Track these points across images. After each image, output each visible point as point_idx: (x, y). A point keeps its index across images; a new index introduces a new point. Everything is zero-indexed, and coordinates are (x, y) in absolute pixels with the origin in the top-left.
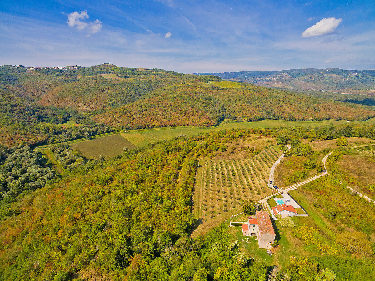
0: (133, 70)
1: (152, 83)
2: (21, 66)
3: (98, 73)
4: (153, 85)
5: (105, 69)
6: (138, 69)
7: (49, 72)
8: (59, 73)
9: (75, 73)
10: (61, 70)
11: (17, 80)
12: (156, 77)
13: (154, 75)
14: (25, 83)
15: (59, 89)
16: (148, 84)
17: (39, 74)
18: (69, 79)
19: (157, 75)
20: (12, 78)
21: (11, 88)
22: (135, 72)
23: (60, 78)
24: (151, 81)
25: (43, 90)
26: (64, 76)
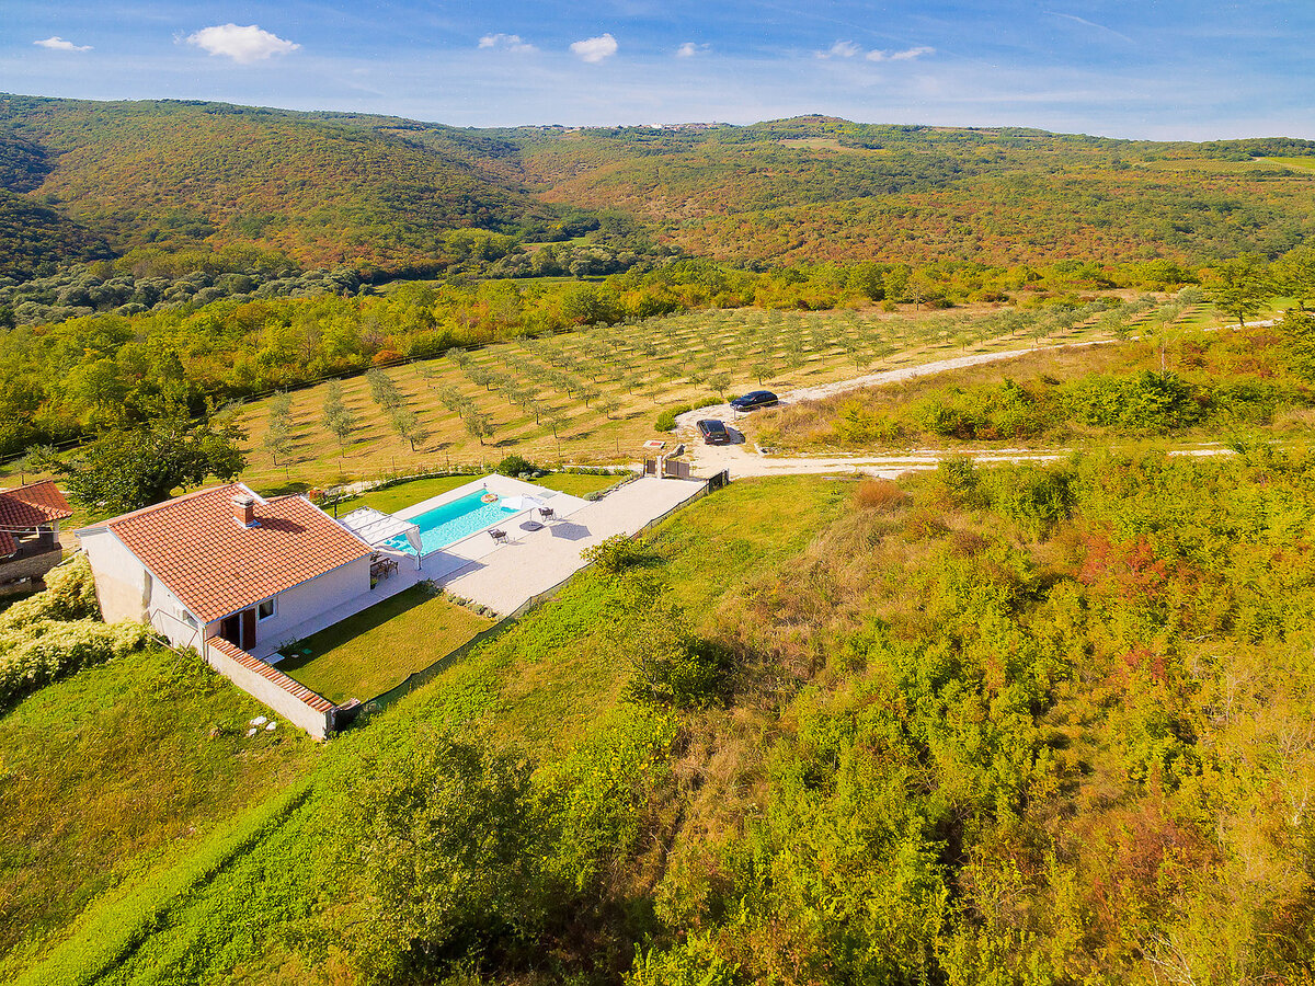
0: (908, 131)
1: (964, 161)
2: (556, 126)
3: (773, 137)
5: (803, 128)
6: (930, 129)
7: (616, 133)
8: (644, 137)
9: (696, 138)
10: (658, 130)
11: (517, 150)
12: (996, 148)
13: (992, 142)
14: (532, 156)
15: (615, 166)
16: (946, 163)
17: (584, 137)
18: (666, 148)
19: (1004, 143)
20: (507, 145)
21: (488, 164)
22: (914, 134)
23: (639, 145)
24: (966, 156)
25: (572, 172)
26: (655, 144)
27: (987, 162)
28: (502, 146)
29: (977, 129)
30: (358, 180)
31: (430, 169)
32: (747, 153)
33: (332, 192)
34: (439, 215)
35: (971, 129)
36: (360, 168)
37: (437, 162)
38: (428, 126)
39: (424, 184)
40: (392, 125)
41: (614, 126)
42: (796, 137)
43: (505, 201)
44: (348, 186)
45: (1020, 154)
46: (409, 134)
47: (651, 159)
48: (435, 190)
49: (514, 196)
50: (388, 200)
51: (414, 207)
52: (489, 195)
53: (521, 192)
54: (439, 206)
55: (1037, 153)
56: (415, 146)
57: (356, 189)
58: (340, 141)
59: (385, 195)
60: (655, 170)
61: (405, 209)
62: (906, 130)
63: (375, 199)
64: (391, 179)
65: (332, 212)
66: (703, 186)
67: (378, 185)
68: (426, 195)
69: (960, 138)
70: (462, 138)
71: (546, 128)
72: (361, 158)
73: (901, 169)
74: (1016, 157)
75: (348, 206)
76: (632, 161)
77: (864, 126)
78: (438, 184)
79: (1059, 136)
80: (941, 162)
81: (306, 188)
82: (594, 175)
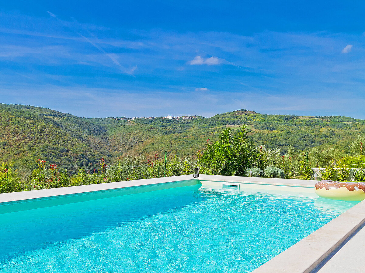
0: (287, 119)
1: (316, 136)
2: (123, 117)
3: (223, 123)
4: (317, 140)
5: (237, 118)
6: (297, 117)
7: (151, 121)
8: (164, 124)
9: (188, 125)
10: (170, 120)
11: (106, 131)
12: (330, 128)
13: (327, 125)
14: (113, 134)
15: (151, 141)
16: (307, 137)
17: (136, 124)
18: (174, 130)
19: (333, 126)
20: (101, 128)
21: (93, 139)
22: (290, 121)
23: (162, 129)
24: (316, 133)
25: (131, 145)
26: (170, 128)
27: (327, 137)
28: (99, 129)
29: (320, 118)
30: (31, 143)
31: (66, 138)
32: (212, 133)
33: (19, 150)
34: (70, 167)
35: (317, 117)
36: (32, 135)
37: (69, 135)
38: (64, 115)
39: (63, 147)
40: (47, 113)
41: (150, 118)
42: (234, 124)
43: (101, 159)
44: (26, 146)
45: (342, 131)
46: (56, 119)
47: (167, 137)
48: (68, 151)
49: (105, 157)
50: (46, 155)
51: (58, 161)
52: (94, 155)
53: (108, 156)
54: (70, 161)
55: (350, 131)
56: (58, 125)
57: (30, 148)
58: (22, 119)
59: (44, 152)
60: (170, 143)
61: (54, 162)
62: (286, 118)
63: (39, 155)
64: (47, 143)
65: (18, 162)
66: (193, 152)
67: (41, 146)
68: (64, 154)
69: (312, 123)
70: (80, 122)
71: (119, 119)
72: (32, 129)
73: (286, 141)
74: (340, 133)
75: (27, 158)
76: (159, 137)
77: (266, 116)
78: (69, 147)
79: (360, 121)
80: (304, 137)
81: (6, 147)
82: (141, 146)
